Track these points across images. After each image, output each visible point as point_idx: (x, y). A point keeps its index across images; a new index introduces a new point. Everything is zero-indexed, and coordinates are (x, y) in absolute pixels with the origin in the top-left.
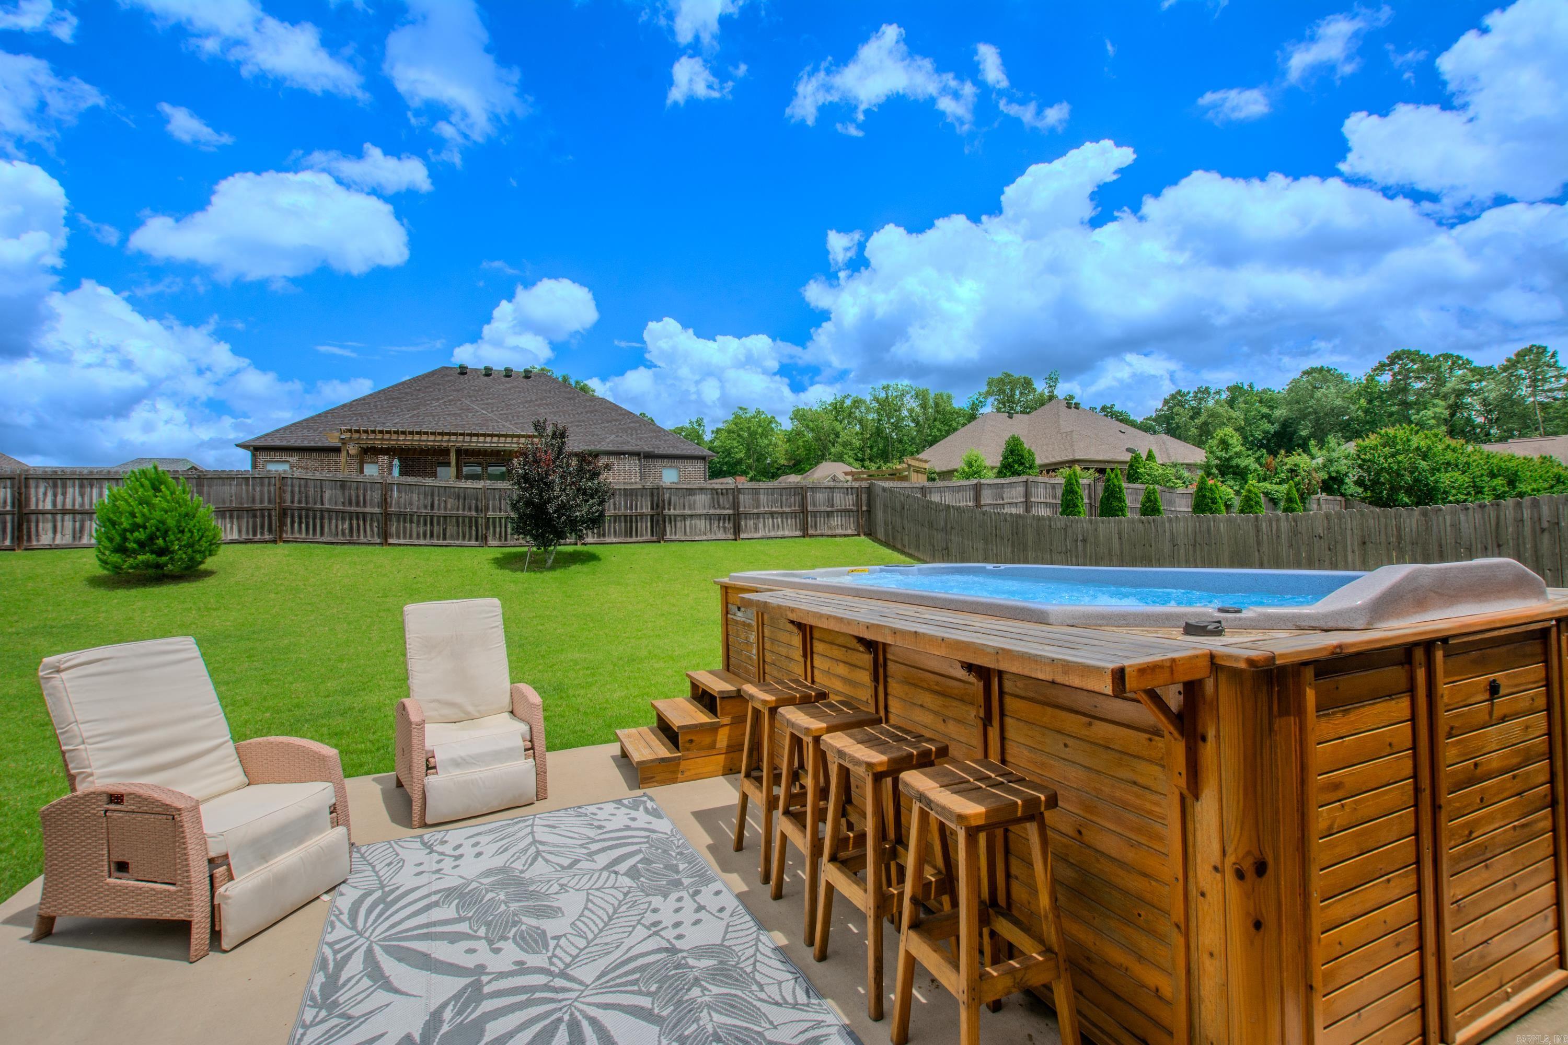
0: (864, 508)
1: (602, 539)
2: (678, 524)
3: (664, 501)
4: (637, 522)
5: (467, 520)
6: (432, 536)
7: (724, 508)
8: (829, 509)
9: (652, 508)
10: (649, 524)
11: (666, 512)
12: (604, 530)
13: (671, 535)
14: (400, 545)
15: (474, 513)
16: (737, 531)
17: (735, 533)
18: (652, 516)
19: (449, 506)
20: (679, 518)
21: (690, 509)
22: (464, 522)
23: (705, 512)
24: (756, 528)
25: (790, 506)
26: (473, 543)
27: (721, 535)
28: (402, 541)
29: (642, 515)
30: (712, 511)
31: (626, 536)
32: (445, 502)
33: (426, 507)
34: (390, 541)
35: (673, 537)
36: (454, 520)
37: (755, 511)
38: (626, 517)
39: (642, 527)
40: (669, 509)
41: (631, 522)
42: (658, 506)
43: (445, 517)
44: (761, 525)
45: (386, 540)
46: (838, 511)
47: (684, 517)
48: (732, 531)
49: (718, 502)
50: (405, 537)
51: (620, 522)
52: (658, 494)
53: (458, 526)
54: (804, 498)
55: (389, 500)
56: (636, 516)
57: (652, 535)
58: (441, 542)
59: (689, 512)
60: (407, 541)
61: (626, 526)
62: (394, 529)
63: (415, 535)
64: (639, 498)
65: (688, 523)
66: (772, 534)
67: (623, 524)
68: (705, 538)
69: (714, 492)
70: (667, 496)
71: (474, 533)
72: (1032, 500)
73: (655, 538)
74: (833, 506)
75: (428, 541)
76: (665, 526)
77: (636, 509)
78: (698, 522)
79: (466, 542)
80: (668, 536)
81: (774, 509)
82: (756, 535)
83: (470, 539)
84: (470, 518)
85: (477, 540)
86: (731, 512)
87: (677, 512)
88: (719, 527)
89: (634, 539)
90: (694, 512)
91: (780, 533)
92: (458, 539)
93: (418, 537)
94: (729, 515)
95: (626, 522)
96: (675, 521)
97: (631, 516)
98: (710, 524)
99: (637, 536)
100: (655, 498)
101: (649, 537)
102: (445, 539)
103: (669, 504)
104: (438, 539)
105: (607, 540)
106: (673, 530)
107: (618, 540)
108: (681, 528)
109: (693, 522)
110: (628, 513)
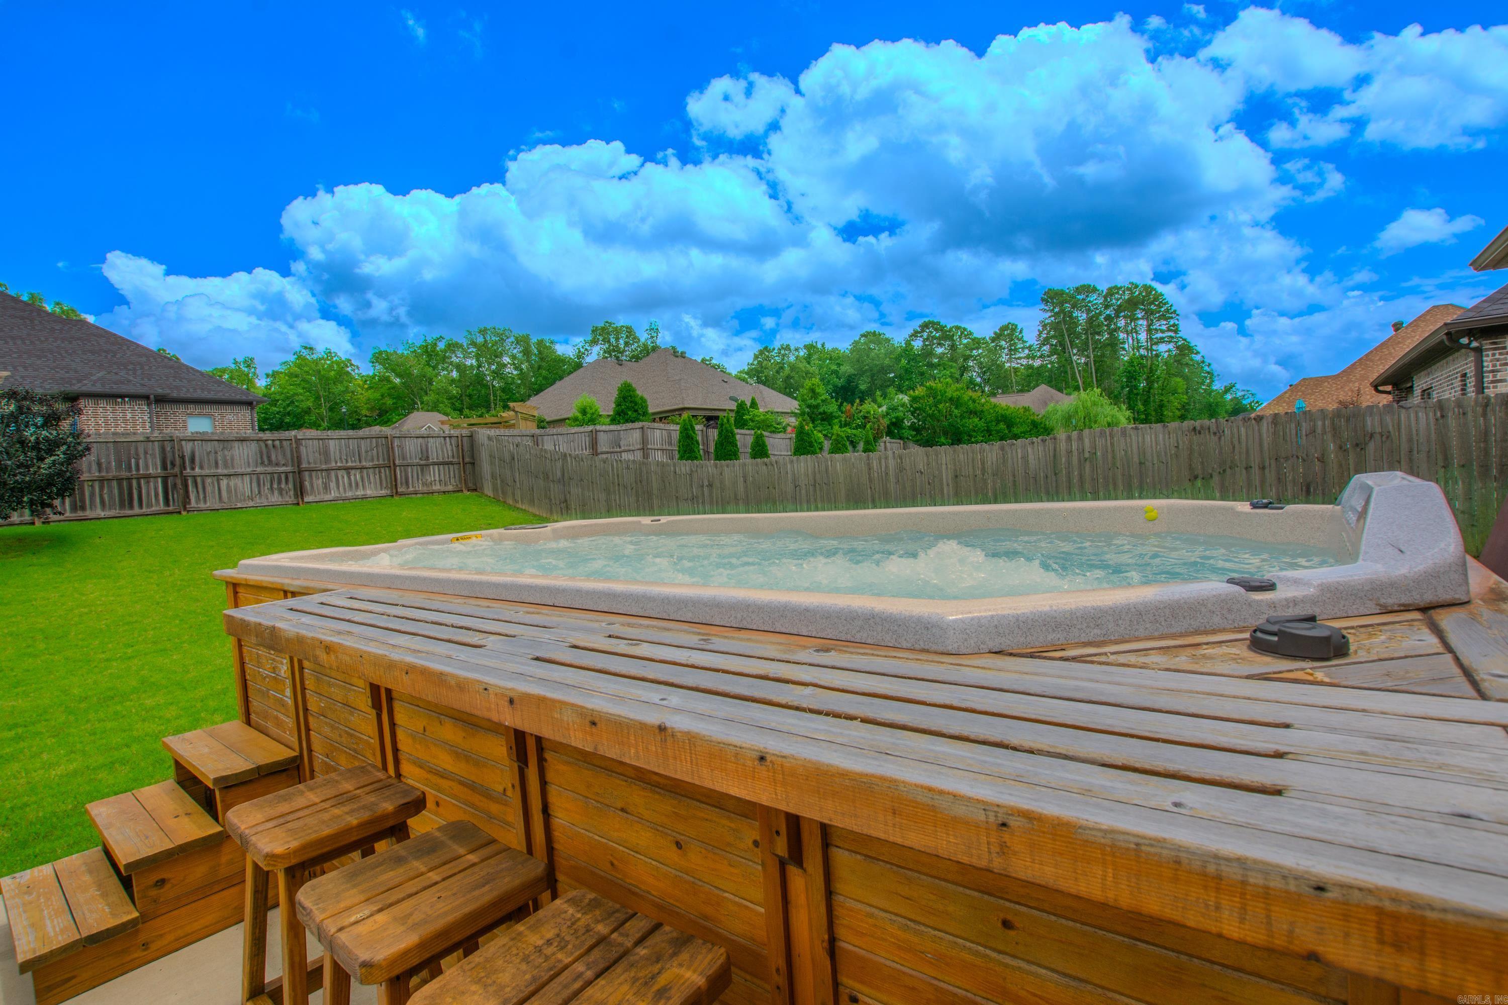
0: (467, 460)
1: (80, 514)
2: (209, 487)
3: (182, 456)
4: (139, 486)
7: (277, 465)
8: (423, 462)
9: (164, 467)
10: (160, 489)
11: (187, 471)
12: (83, 501)
13: (198, 500)
16: (300, 492)
17: (296, 496)
18: (164, 480)
20: (209, 480)
21: (226, 466)
23: (249, 470)
24: (326, 488)
25: (373, 460)
27: (275, 498)
29: (148, 477)
30: (260, 469)
31: (122, 506)
35: (202, 505)
37: (324, 467)
38: (119, 480)
39: (148, 494)
40: (193, 469)
41: (129, 487)
42: (172, 463)
44: (333, 485)
46: (434, 464)
47: (218, 478)
48: (292, 493)
49: (269, 457)
51: (110, 487)
52: (172, 447)
54: (390, 449)
56: (137, 478)
57: (168, 504)
59: (226, 472)
61: (120, 494)
64: (141, 453)
65: (224, 483)
66: (349, 494)
67: (115, 491)
68: (251, 504)
69: (262, 444)
70: (186, 450)
72: (649, 446)
73: (171, 508)
74: (427, 458)
76: (187, 491)
77: (137, 468)
78: (240, 483)
80: (193, 503)
81: (350, 464)
82: (327, 497)
86: (289, 469)
87: (206, 472)
88: (272, 488)
89: (137, 510)
90: (232, 471)
91: (360, 493)
94: (286, 474)
95: (120, 487)
96: (204, 483)
97: (129, 479)
98: (259, 485)
99: (141, 506)
100: (168, 453)
101: (162, 506)
103: (193, 460)
105: (89, 513)
106: (201, 496)
107: (108, 513)
108: (213, 492)
109: (232, 483)
110: (124, 474)
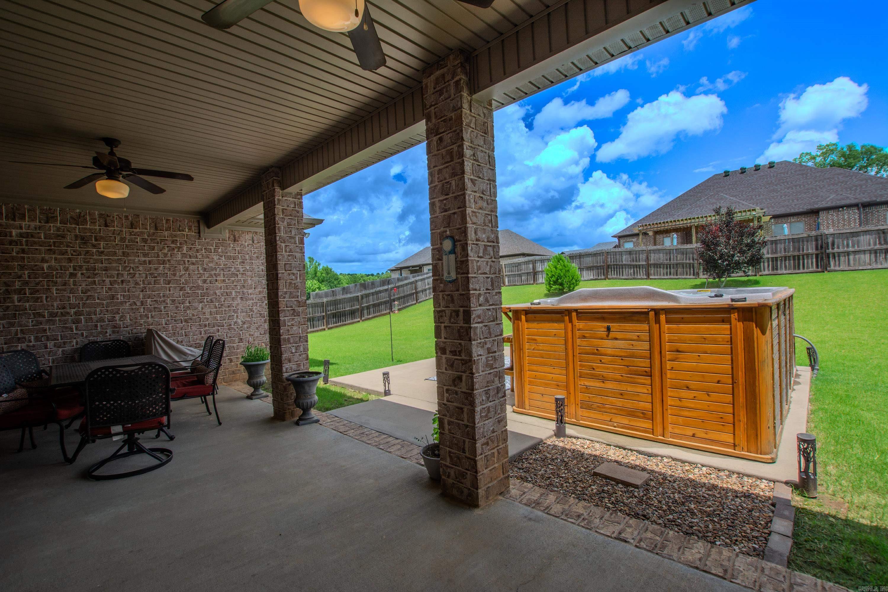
1: (775, 272)
2: (842, 259)
3: (828, 243)
4: (803, 259)
5: (688, 265)
6: (670, 274)
9: (817, 249)
10: (814, 260)
11: (830, 250)
12: (777, 266)
13: (835, 266)
14: (655, 279)
15: (691, 261)
18: (817, 256)
19: (678, 259)
20: (842, 255)
21: (854, 247)
22: (686, 266)
23: (869, 248)
26: (692, 277)
28: (656, 277)
29: (808, 255)
30: (878, 247)
31: (795, 269)
32: (676, 256)
33: (667, 260)
34: (651, 277)
35: (837, 268)
36: (681, 266)
38: (794, 257)
39: (808, 263)
40: (833, 249)
41: (799, 259)
42: (822, 247)
43: (677, 264)
45: (649, 277)
47: (848, 254)
50: (657, 275)
51: (789, 260)
52: (822, 239)
53: (683, 268)
55: (649, 258)
56: (803, 256)
57: (817, 266)
58: (675, 277)
59: (853, 249)
60: (659, 277)
61: (794, 263)
62: (652, 271)
63: (662, 274)
64: (805, 243)
65: (851, 257)
67: (792, 262)
68: (869, 267)
69: (881, 232)
70: (830, 240)
71: (692, 271)
73: (819, 269)
75: (669, 277)
76: (829, 261)
77: (803, 251)
78: (862, 256)
79: (688, 277)
80: (832, 267)
83: (690, 275)
84: (690, 264)
85: (694, 275)
87: (841, 250)
89: (802, 271)
90: (858, 249)
92: (684, 275)
93: (664, 275)
95: (794, 260)
96: (839, 256)
97: (799, 256)
98: (876, 257)
99: (803, 268)
100: (820, 242)
101: (814, 269)
102: (677, 275)
103: (833, 244)
104: (674, 275)
105: (779, 272)
106: (837, 263)
107: (787, 272)
108: (845, 261)
109: (857, 256)
110: (796, 253)
